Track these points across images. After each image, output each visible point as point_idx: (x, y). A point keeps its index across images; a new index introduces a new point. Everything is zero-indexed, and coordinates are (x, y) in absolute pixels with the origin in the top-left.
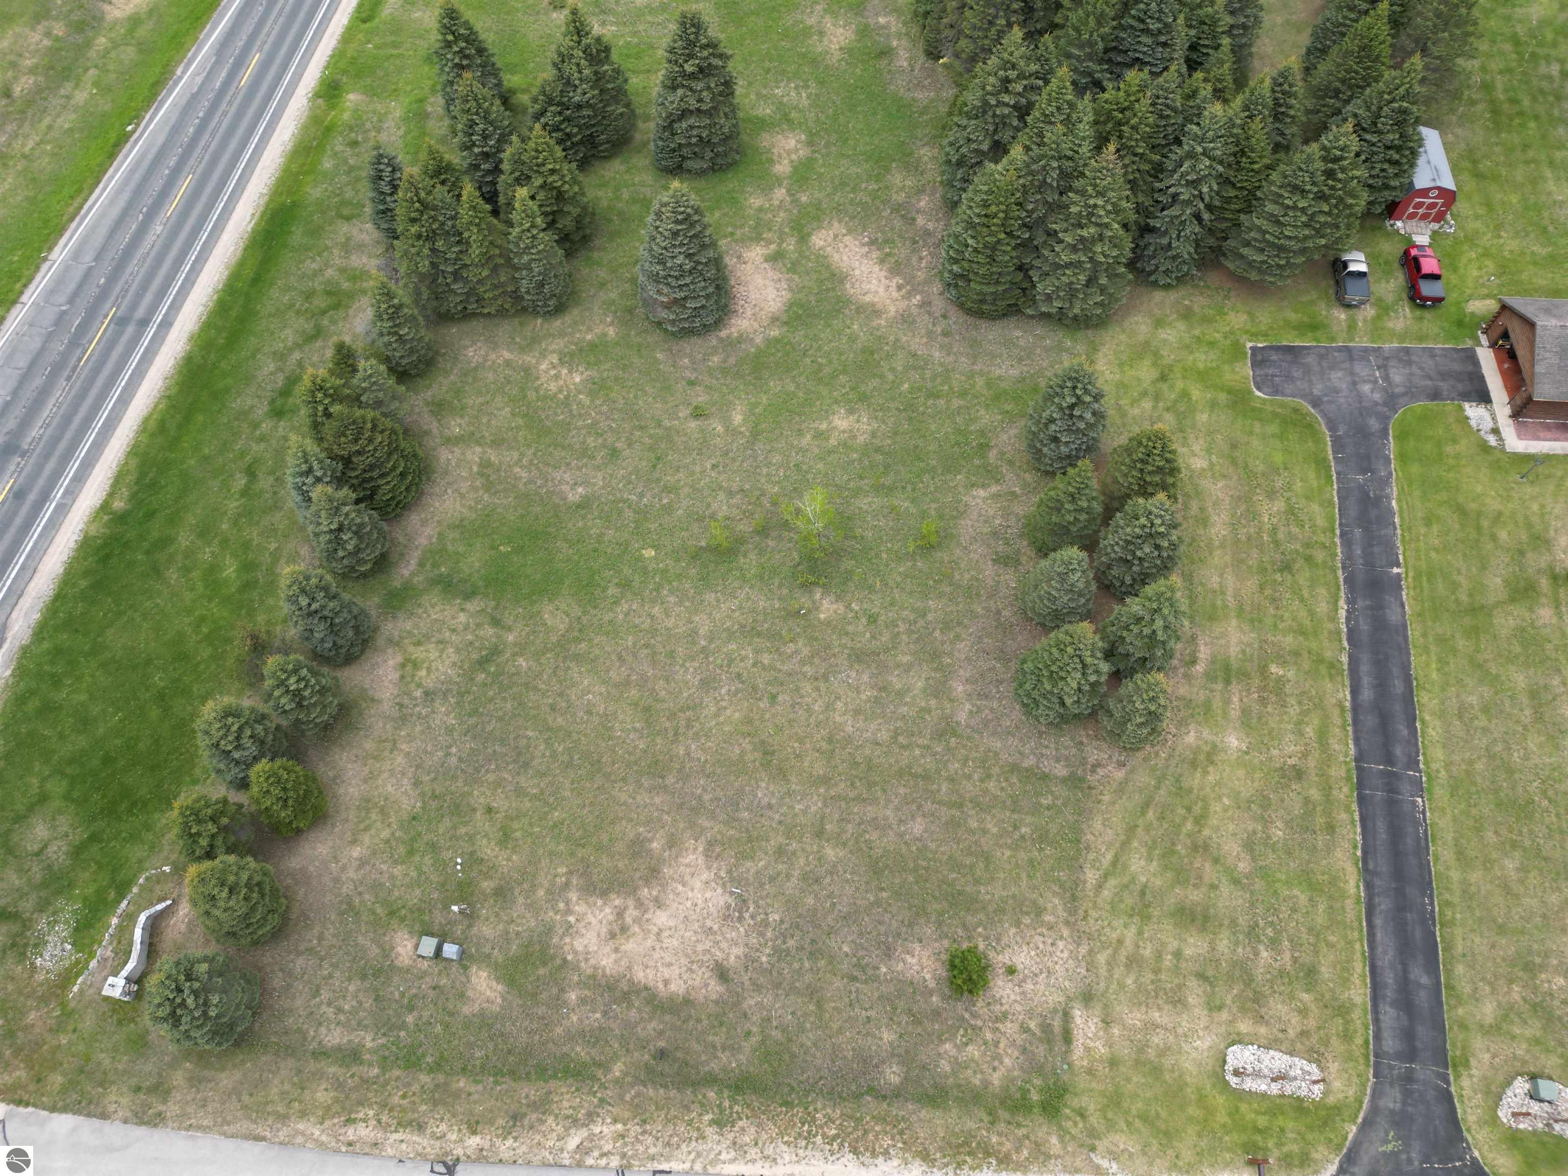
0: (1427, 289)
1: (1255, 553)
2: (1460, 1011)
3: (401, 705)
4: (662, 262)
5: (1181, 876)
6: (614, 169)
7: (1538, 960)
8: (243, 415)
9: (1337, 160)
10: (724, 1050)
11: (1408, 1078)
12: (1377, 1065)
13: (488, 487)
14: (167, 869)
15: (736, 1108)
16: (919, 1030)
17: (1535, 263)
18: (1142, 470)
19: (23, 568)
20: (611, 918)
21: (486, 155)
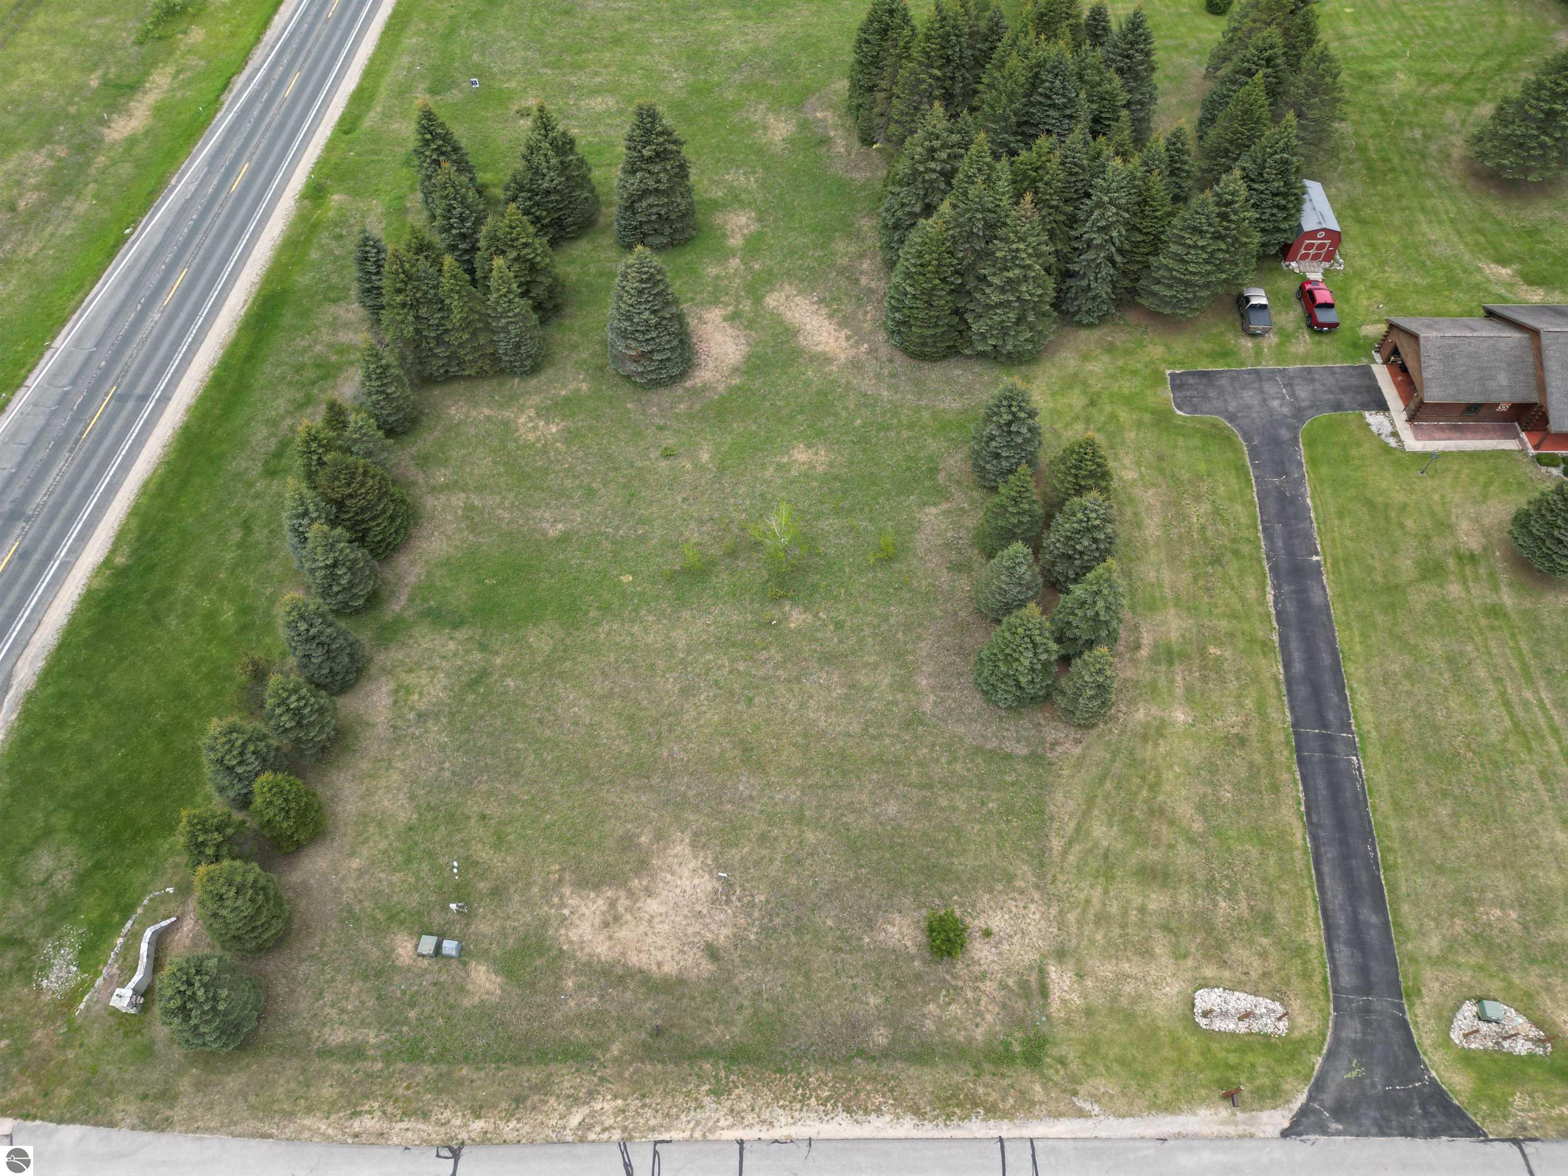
0: (1323, 316)
1: (1187, 550)
2: (1410, 946)
3: (395, 727)
4: (629, 318)
5: (1141, 838)
6: (581, 248)
7: (1475, 895)
8: (238, 476)
9: (1229, 203)
10: (717, 1024)
11: (1366, 1010)
12: (1336, 999)
13: (473, 528)
14: (170, 890)
15: (732, 1078)
16: (903, 993)
17: (1418, 292)
18: (1076, 476)
19: (28, 621)
20: (604, 908)
21: (463, 236)
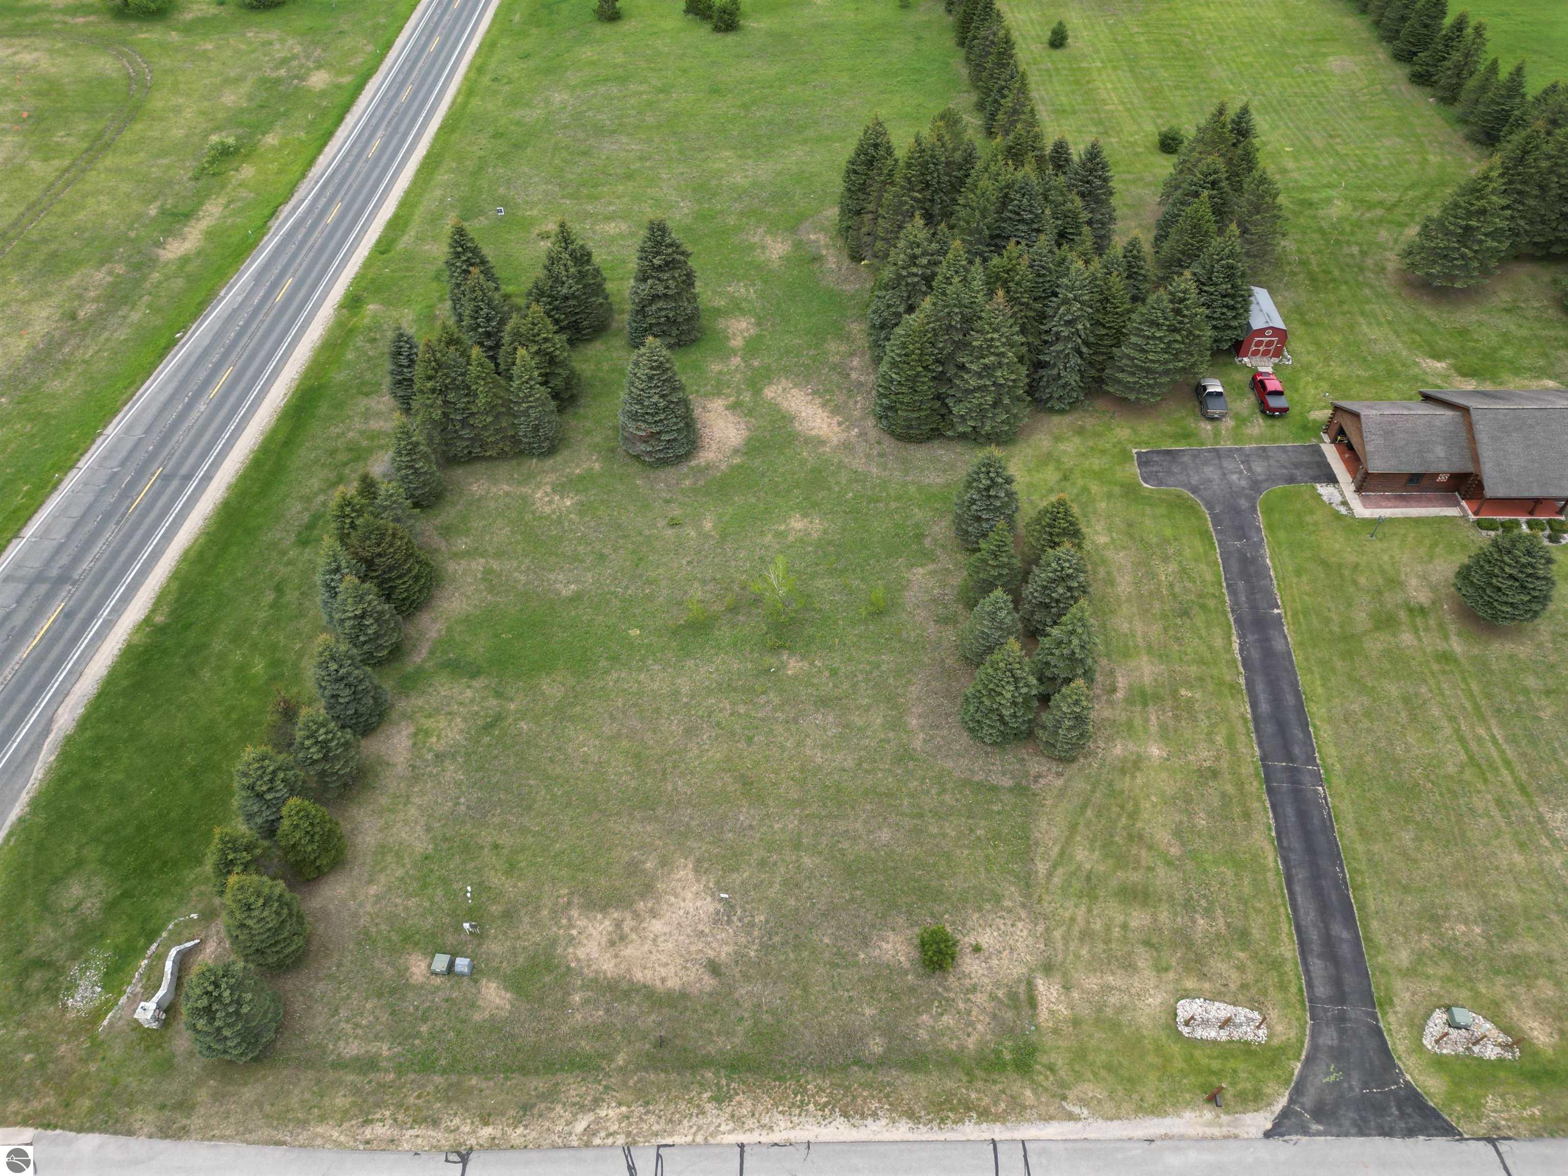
0: (1273, 402)
1: (1157, 605)
2: (1380, 959)
3: (414, 767)
4: (640, 402)
5: (1121, 861)
6: (596, 349)
7: (1441, 912)
8: (274, 545)
9: (1182, 301)
10: (719, 1035)
11: (1341, 1018)
12: (1312, 1009)
13: (491, 589)
14: (194, 916)
15: (733, 1085)
16: (897, 1005)
17: (1360, 383)
18: (1051, 534)
19: (70, 672)
20: (610, 929)
21: (488, 335)
